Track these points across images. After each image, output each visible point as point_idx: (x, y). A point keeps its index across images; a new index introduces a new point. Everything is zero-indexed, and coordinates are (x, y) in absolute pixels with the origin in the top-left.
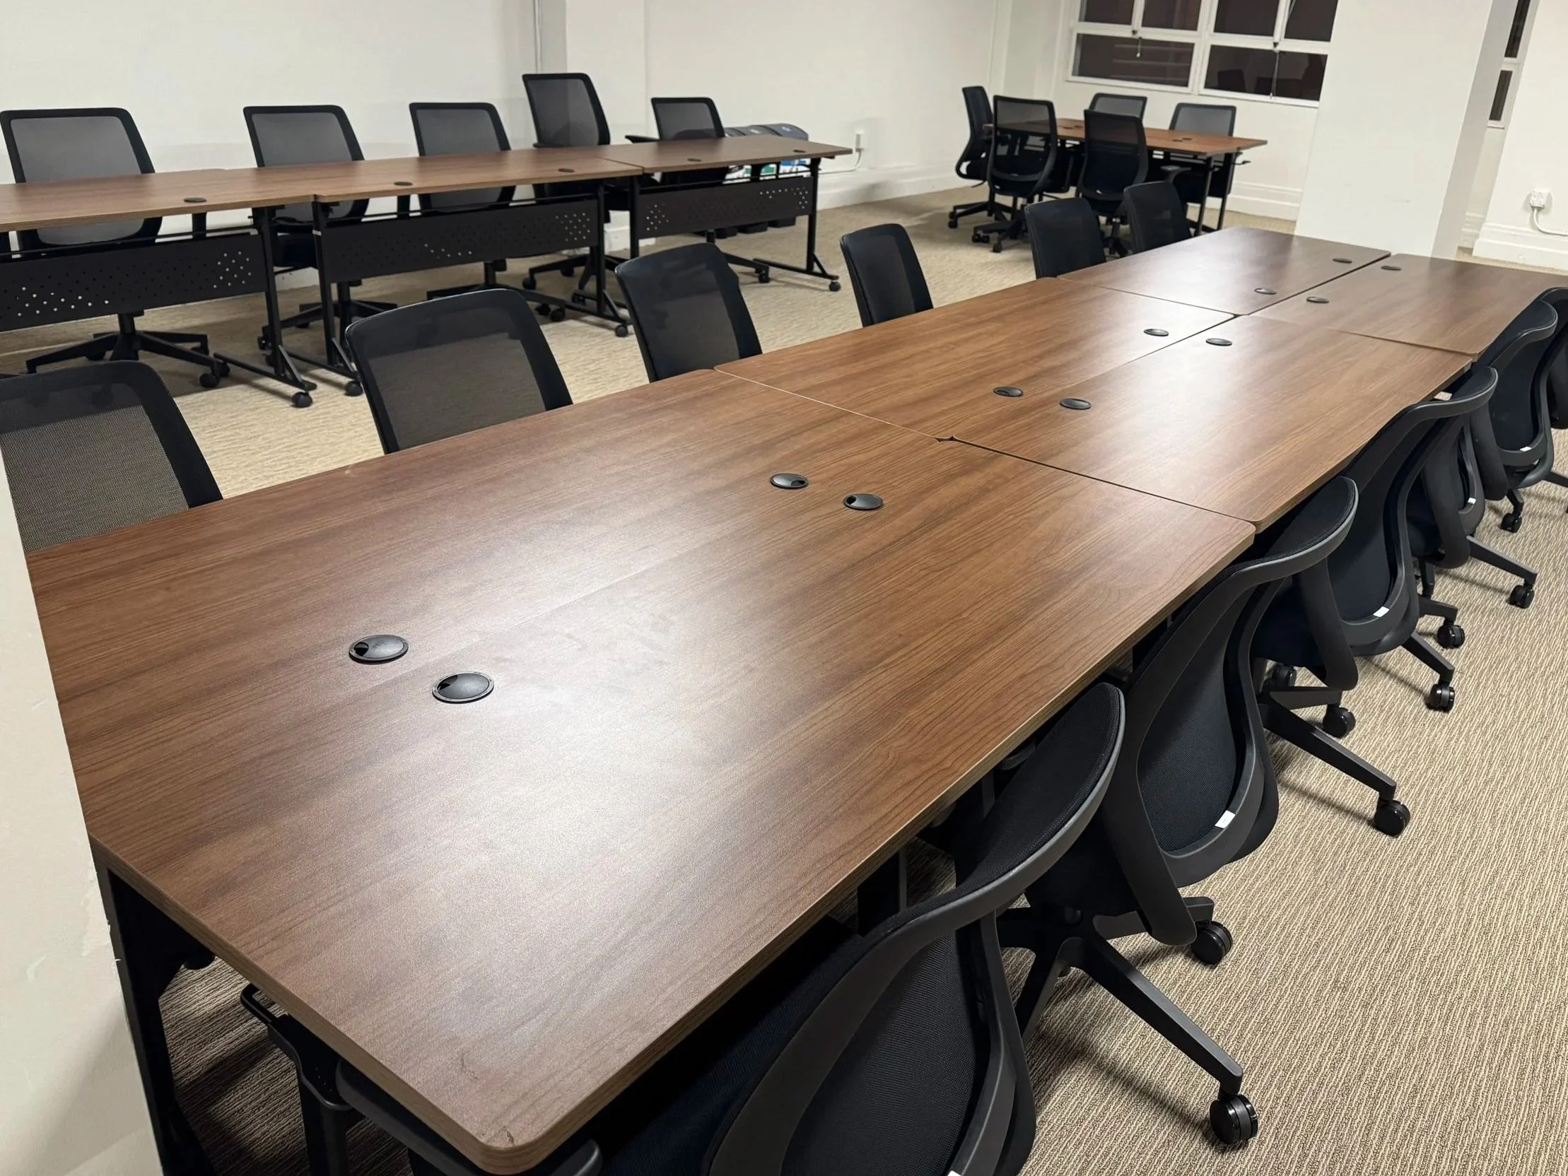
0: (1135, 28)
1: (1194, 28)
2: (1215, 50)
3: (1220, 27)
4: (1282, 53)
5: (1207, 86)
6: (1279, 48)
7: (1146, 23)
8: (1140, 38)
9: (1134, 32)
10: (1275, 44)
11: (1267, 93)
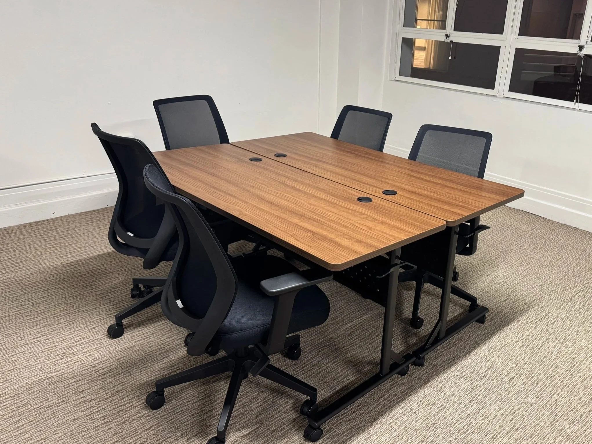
0: (448, 33)
1: (501, 32)
2: (520, 53)
3: (524, 31)
4: (587, 56)
5: (511, 89)
6: (585, 52)
7: (457, 28)
8: (452, 41)
9: (447, 36)
10: (581, 48)
11: (572, 100)
